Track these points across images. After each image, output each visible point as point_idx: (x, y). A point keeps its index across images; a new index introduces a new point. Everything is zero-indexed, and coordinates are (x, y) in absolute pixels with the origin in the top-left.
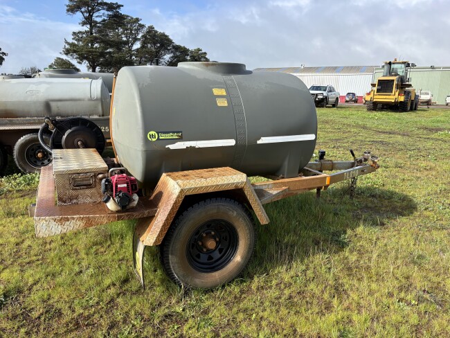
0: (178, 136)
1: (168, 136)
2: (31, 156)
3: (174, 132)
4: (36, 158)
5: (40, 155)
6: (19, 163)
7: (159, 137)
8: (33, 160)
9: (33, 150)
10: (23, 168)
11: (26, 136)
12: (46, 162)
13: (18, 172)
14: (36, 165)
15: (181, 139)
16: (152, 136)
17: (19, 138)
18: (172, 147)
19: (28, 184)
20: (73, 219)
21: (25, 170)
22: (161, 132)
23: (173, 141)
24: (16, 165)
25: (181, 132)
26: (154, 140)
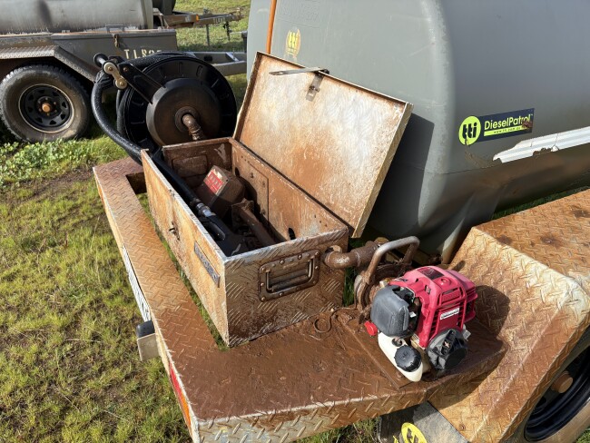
0: (523, 123)
1: (503, 127)
2: (31, 110)
3: (515, 115)
4: (39, 113)
5: (45, 107)
6: (10, 123)
7: (483, 131)
8: (34, 116)
9: (31, 97)
10: (19, 133)
11: (16, 72)
12: (58, 119)
13: (12, 140)
14: (42, 127)
15: (528, 133)
16: (469, 131)
17: (4, 76)
18: (505, 156)
19: (38, 167)
20: (306, 412)
21: (24, 137)
22: (488, 118)
23: (510, 139)
24: (5, 128)
25: (531, 111)
26: (471, 141)
